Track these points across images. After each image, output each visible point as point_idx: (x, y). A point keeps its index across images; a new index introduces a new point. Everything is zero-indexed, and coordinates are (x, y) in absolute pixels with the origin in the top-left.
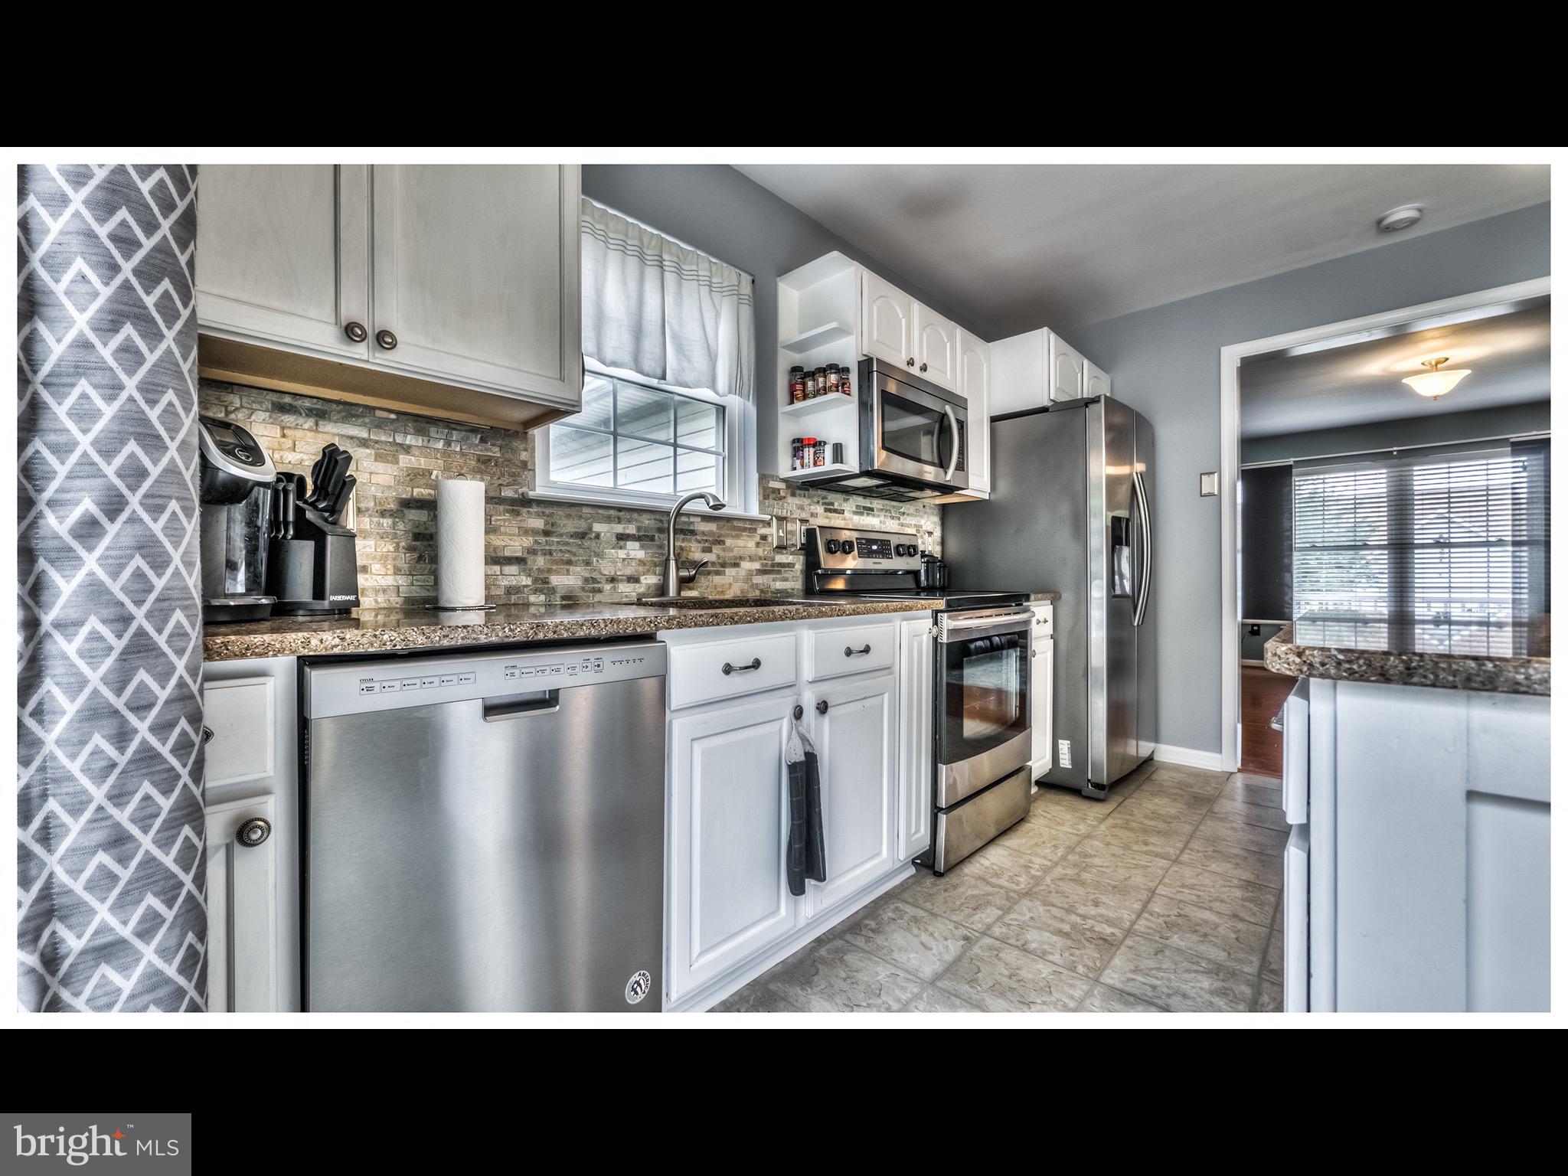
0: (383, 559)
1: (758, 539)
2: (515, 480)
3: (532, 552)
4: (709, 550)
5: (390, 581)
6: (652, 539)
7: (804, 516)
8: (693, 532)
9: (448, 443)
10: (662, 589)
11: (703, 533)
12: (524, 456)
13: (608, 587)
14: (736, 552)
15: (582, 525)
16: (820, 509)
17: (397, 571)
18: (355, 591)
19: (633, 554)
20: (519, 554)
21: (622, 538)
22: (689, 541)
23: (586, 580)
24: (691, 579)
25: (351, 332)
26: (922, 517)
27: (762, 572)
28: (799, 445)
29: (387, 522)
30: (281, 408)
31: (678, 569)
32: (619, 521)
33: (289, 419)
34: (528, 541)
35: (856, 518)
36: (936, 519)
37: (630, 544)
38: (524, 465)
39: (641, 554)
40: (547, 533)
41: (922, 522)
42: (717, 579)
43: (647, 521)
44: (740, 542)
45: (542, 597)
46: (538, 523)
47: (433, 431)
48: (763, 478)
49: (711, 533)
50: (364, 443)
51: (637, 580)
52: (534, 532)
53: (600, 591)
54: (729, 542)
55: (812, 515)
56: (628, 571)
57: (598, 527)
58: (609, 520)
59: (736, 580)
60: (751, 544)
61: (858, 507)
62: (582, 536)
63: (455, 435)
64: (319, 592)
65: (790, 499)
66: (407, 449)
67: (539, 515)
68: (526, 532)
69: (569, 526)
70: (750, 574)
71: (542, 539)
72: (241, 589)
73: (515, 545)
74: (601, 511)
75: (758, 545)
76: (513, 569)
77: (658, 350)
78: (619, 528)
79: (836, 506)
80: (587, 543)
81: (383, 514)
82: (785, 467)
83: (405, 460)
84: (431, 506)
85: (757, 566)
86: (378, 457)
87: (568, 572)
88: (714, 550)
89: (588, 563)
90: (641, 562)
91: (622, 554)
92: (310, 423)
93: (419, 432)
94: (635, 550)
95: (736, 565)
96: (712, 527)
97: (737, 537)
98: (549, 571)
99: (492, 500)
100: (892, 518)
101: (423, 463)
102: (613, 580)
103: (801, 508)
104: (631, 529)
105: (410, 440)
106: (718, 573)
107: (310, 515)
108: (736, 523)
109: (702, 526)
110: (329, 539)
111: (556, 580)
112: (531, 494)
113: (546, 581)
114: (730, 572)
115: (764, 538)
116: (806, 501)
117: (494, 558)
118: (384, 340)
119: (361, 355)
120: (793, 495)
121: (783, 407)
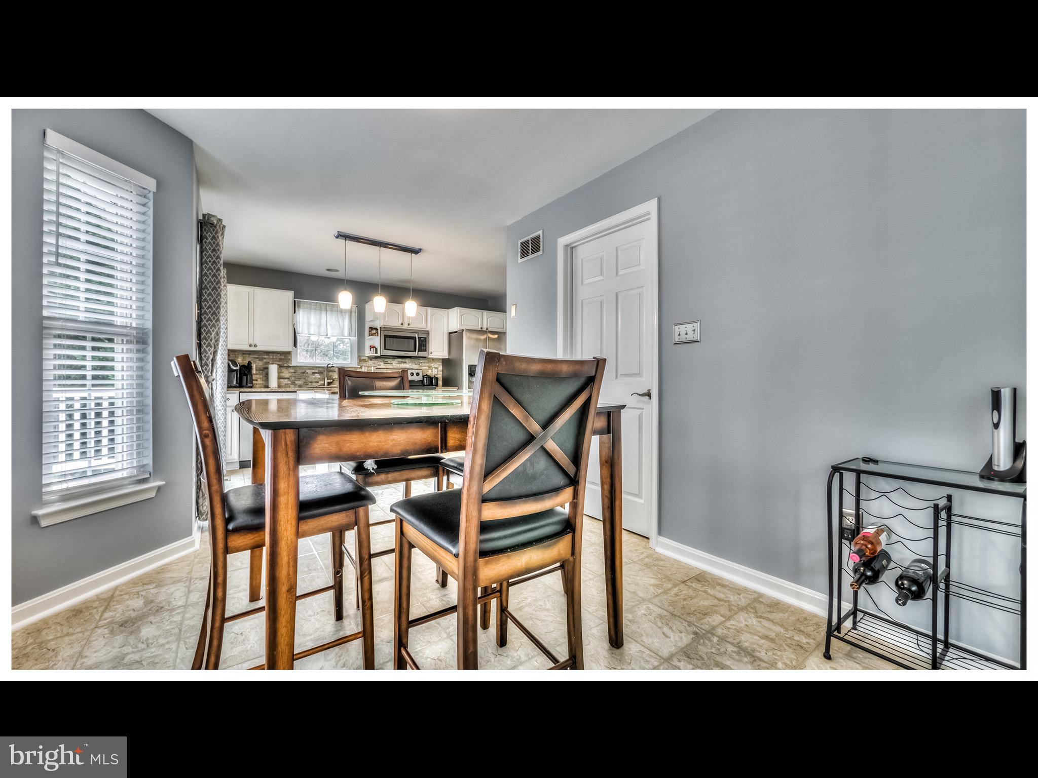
0: (260, 378)
2: (287, 362)
3: (291, 376)
5: (261, 382)
6: (322, 373)
7: (375, 365)
9: (273, 356)
10: (324, 385)
12: (289, 357)
13: (310, 384)
15: (304, 371)
16: (382, 363)
17: (263, 381)
18: (252, 384)
19: (317, 377)
21: (314, 373)
23: (304, 382)
24: (332, 382)
25: (250, 346)
26: (432, 363)
28: (371, 347)
29: (261, 372)
30: (244, 354)
31: (327, 379)
32: (313, 369)
33: (245, 355)
34: (290, 375)
35: (398, 365)
36: (441, 364)
37: (316, 374)
38: (289, 359)
39: (319, 377)
41: (432, 365)
43: (320, 369)
45: (293, 386)
46: (293, 371)
47: (270, 355)
48: (359, 356)
50: (257, 358)
51: (318, 382)
52: (292, 373)
55: (378, 365)
56: (316, 380)
57: (307, 371)
58: (311, 369)
61: (399, 362)
62: (303, 373)
63: (275, 355)
64: (247, 384)
65: (370, 361)
66: (265, 358)
67: (293, 369)
68: (290, 373)
69: (300, 371)
72: (235, 383)
73: (287, 375)
74: (309, 368)
77: (325, 330)
78: (313, 371)
79: (389, 362)
81: (260, 370)
82: (368, 353)
83: (265, 360)
84: (267, 368)
86: (260, 360)
87: (300, 381)
89: (305, 379)
90: (319, 378)
91: (314, 377)
92: (248, 356)
93: (267, 355)
94: (318, 376)
98: (295, 380)
99: (280, 366)
100: (416, 364)
101: (268, 361)
102: (311, 382)
103: (374, 363)
104: (317, 371)
105: (265, 357)
107: (246, 372)
110: (248, 376)
111: (296, 382)
112: (290, 365)
113: (294, 383)
116: (376, 362)
117: (279, 378)
118: (255, 346)
119: (252, 349)
120: (371, 360)
121: (367, 337)
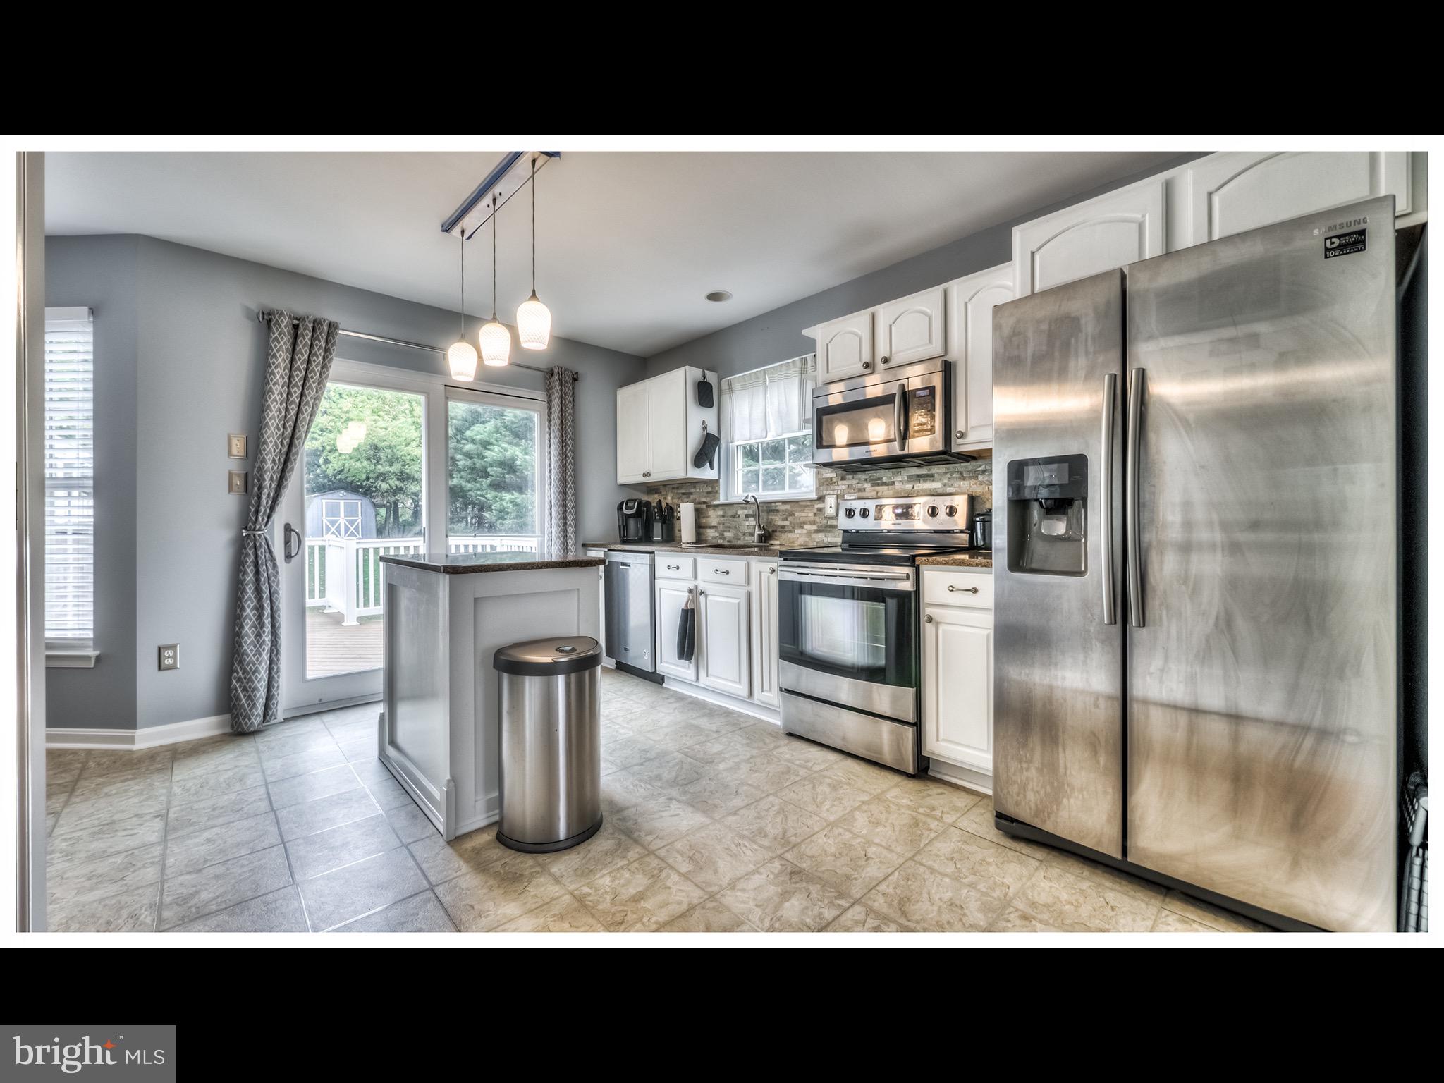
1: (815, 511)
2: (711, 498)
3: (718, 523)
4: (786, 519)
7: (852, 491)
8: (777, 511)
11: (783, 511)
13: (742, 538)
14: (802, 520)
15: (734, 512)
16: (867, 485)
20: (715, 525)
21: (747, 516)
22: (776, 515)
23: (735, 535)
27: (818, 531)
32: (746, 508)
34: (718, 520)
35: (909, 486)
37: (750, 519)
38: (716, 493)
40: (723, 516)
42: (790, 535)
44: (804, 514)
46: (721, 513)
49: (786, 510)
51: (752, 535)
52: (720, 516)
53: (739, 539)
54: (797, 514)
55: (860, 490)
57: (739, 512)
58: (743, 509)
59: (801, 535)
60: (811, 514)
61: (910, 476)
62: (734, 516)
64: (663, 538)
65: (841, 482)
67: (722, 509)
68: (718, 517)
69: (730, 513)
70: (809, 532)
71: (722, 519)
74: (741, 505)
75: (815, 514)
76: (713, 530)
78: (746, 512)
80: (735, 519)
85: (815, 527)
87: (729, 531)
88: (789, 519)
89: (735, 528)
91: (747, 523)
95: (802, 527)
96: (787, 507)
97: (803, 511)
98: (724, 531)
99: (707, 505)
100: (964, 478)
102: (744, 534)
103: (850, 486)
104: (751, 512)
106: (790, 532)
108: (801, 503)
109: (782, 507)
111: (726, 534)
112: (718, 502)
113: (723, 535)
114: (798, 531)
115: (820, 510)
116: (855, 481)
117: (704, 527)
120: (843, 479)
